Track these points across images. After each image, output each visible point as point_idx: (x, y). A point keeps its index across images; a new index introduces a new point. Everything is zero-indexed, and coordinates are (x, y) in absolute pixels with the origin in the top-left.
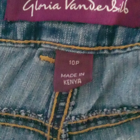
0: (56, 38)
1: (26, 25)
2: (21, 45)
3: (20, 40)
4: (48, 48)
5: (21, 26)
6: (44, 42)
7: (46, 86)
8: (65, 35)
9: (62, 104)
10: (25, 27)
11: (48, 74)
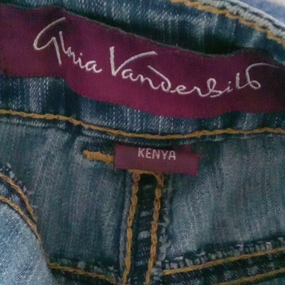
0: (110, 120)
1: (47, 83)
2: (36, 123)
3: (35, 112)
4: (97, 138)
5: (38, 86)
6: (86, 126)
7: (107, 208)
8: (128, 115)
9: (143, 235)
10: (46, 87)
11: (105, 181)
